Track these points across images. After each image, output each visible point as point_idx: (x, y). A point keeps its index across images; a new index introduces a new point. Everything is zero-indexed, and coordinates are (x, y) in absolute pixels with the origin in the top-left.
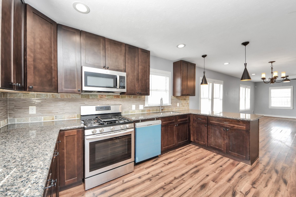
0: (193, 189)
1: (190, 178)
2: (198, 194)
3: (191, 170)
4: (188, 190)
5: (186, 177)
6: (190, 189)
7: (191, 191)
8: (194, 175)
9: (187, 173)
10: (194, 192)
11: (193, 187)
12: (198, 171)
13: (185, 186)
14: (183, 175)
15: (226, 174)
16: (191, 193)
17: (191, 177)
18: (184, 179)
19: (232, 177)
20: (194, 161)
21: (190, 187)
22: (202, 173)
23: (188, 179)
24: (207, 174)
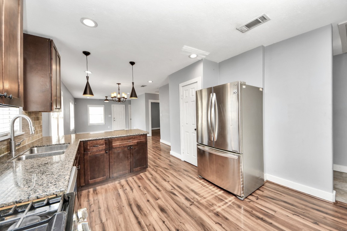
0: (165, 220)
1: (147, 217)
2: (171, 217)
3: (133, 212)
4: (165, 225)
5: (144, 221)
6: (164, 222)
7: (167, 222)
8: (143, 212)
9: (137, 218)
10: (168, 220)
11: (161, 219)
12: (139, 206)
13: (160, 227)
14: (139, 223)
15: (151, 188)
16: (170, 223)
17: (145, 215)
18: (148, 224)
19: (156, 187)
20: (118, 203)
21: (162, 222)
22: (143, 203)
23: (149, 220)
24: (146, 200)
